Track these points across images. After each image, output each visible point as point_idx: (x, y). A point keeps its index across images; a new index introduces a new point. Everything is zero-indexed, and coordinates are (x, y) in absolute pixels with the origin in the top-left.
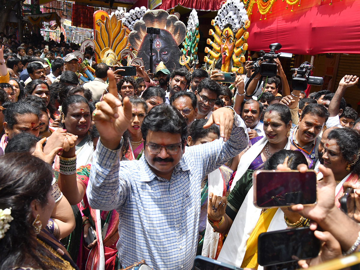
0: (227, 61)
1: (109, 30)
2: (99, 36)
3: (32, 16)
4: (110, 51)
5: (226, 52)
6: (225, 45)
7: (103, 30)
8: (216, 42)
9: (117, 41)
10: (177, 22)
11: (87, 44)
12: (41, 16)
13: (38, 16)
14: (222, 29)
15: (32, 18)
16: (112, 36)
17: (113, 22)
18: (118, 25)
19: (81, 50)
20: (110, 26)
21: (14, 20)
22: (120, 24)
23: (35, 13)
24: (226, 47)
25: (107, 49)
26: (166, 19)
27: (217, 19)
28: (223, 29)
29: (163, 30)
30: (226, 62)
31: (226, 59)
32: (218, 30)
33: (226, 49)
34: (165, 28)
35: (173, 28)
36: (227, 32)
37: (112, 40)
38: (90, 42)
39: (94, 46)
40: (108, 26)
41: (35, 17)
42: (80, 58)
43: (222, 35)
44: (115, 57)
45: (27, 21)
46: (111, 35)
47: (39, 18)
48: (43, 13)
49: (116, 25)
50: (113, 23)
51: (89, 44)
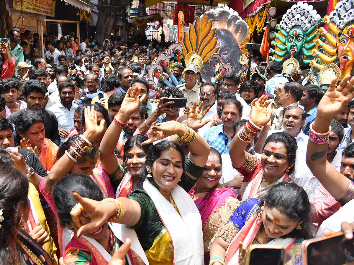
0: (348, 66)
1: (199, 31)
2: (187, 37)
3: (138, 18)
4: (196, 55)
5: (348, 56)
7: (192, 32)
8: (329, 43)
9: (205, 42)
10: (239, 21)
11: (175, 48)
12: (145, 18)
13: (143, 18)
14: (341, 26)
15: (137, 20)
16: (201, 37)
17: (204, 22)
19: (168, 54)
21: (120, 24)
22: (210, 24)
23: (141, 15)
24: (348, 49)
25: (193, 53)
26: (227, 19)
27: (334, 14)
28: (344, 27)
29: (223, 30)
30: (346, 68)
31: (347, 64)
32: (334, 28)
33: (348, 51)
34: (226, 28)
35: (234, 27)
37: (200, 42)
38: (178, 45)
39: (181, 51)
40: (198, 27)
41: (140, 19)
42: (166, 62)
43: (340, 35)
44: (201, 62)
45: (133, 23)
46: (199, 36)
47: (143, 19)
48: (148, 14)
49: (206, 25)
51: (177, 48)
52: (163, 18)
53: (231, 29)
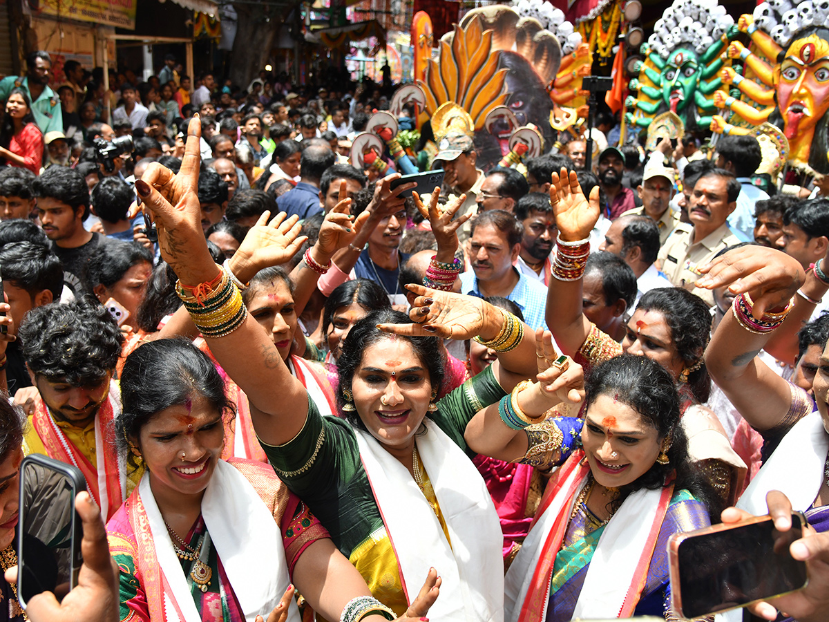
0: (805, 130)
1: (461, 57)
2: (436, 73)
3: (328, 31)
4: (456, 111)
5: (804, 106)
6: (802, 86)
7: (446, 59)
9: (477, 81)
10: (540, 34)
11: (408, 96)
12: (346, 30)
13: (339, 30)
15: (327, 36)
16: (468, 69)
17: (472, 36)
18: (484, 43)
19: (392, 109)
20: (462, 47)
21: (287, 44)
22: (488, 40)
23: (336, 23)
24: (803, 91)
25: (449, 107)
26: (515, 28)
27: (766, 13)
28: (791, 42)
29: (509, 53)
30: (800, 134)
31: (802, 125)
32: (766, 43)
33: (802, 97)
35: (531, 46)
36: (808, 49)
37: (465, 81)
38: (415, 90)
39: (422, 101)
40: (460, 48)
41: (334, 32)
42: (390, 129)
44: (468, 125)
46: (464, 68)
47: (341, 34)
48: (352, 21)
49: (478, 43)
50: (471, 39)
51: (412, 96)
52: (385, 31)
53: (525, 52)
